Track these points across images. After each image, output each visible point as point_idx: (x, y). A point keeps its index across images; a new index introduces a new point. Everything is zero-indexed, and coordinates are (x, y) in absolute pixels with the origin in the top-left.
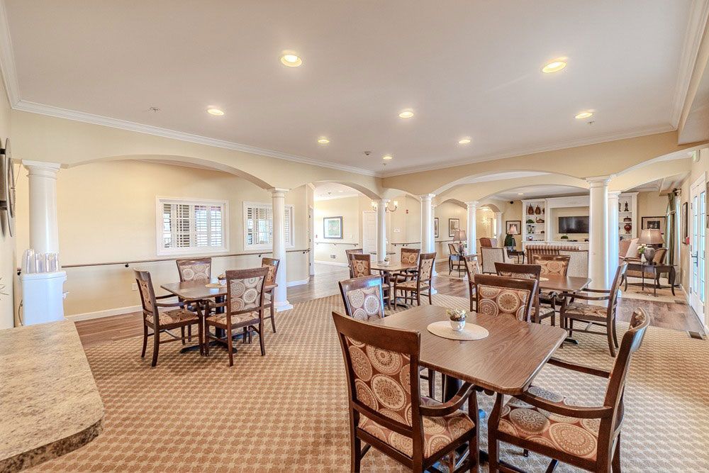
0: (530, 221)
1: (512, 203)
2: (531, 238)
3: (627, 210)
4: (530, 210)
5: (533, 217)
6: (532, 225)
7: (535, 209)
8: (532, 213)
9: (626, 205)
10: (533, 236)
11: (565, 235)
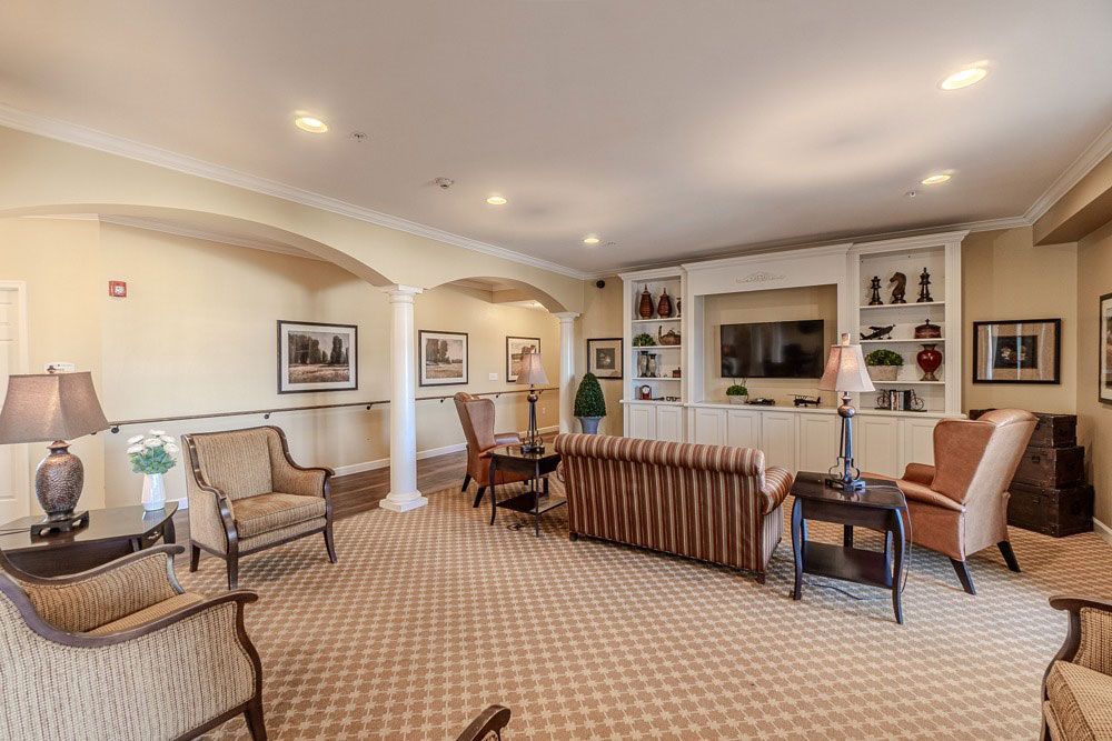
0: (643, 339)
1: (601, 284)
2: (646, 391)
3: (925, 297)
4: (646, 306)
5: (653, 327)
6: (652, 350)
7: (657, 302)
8: (651, 315)
9: (925, 279)
10: (652, 383)
11: (739, 382)
